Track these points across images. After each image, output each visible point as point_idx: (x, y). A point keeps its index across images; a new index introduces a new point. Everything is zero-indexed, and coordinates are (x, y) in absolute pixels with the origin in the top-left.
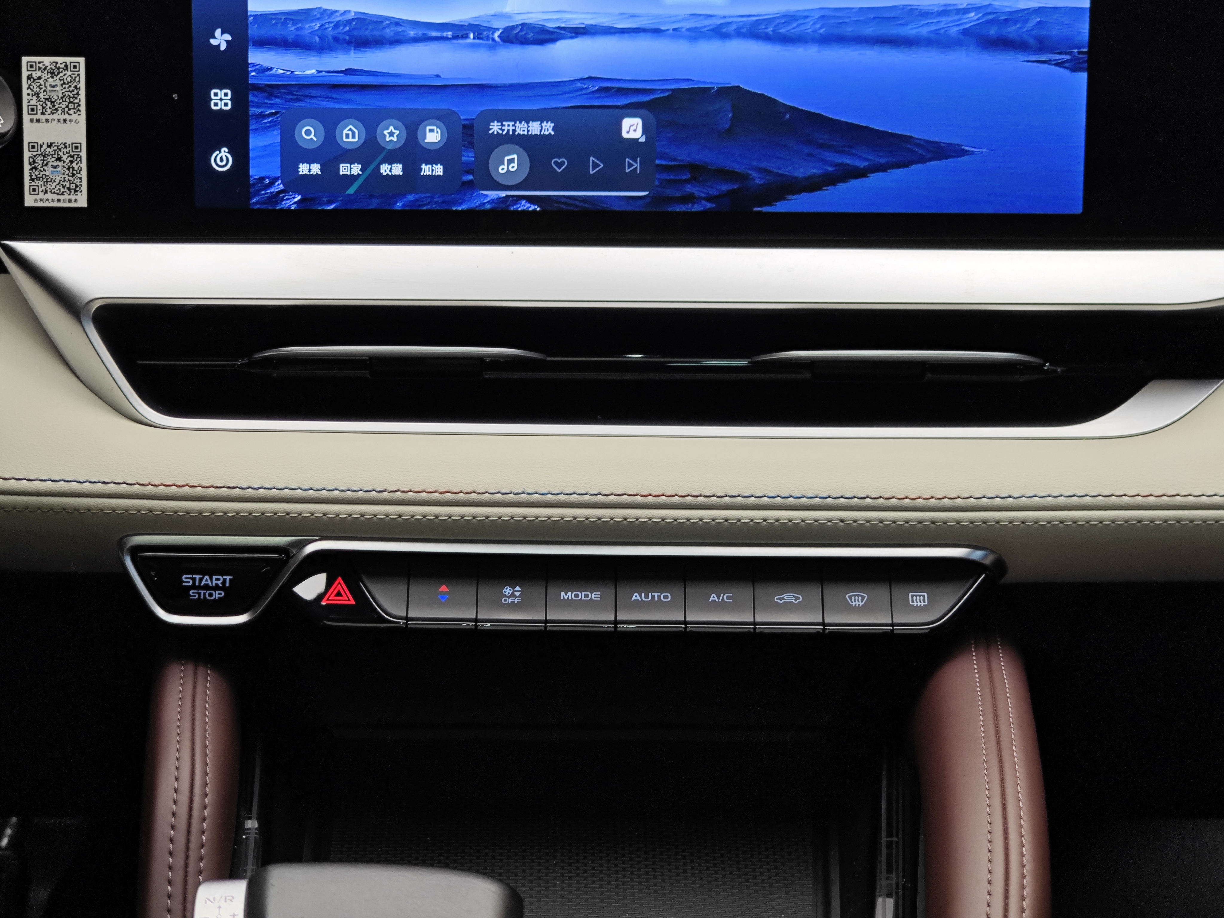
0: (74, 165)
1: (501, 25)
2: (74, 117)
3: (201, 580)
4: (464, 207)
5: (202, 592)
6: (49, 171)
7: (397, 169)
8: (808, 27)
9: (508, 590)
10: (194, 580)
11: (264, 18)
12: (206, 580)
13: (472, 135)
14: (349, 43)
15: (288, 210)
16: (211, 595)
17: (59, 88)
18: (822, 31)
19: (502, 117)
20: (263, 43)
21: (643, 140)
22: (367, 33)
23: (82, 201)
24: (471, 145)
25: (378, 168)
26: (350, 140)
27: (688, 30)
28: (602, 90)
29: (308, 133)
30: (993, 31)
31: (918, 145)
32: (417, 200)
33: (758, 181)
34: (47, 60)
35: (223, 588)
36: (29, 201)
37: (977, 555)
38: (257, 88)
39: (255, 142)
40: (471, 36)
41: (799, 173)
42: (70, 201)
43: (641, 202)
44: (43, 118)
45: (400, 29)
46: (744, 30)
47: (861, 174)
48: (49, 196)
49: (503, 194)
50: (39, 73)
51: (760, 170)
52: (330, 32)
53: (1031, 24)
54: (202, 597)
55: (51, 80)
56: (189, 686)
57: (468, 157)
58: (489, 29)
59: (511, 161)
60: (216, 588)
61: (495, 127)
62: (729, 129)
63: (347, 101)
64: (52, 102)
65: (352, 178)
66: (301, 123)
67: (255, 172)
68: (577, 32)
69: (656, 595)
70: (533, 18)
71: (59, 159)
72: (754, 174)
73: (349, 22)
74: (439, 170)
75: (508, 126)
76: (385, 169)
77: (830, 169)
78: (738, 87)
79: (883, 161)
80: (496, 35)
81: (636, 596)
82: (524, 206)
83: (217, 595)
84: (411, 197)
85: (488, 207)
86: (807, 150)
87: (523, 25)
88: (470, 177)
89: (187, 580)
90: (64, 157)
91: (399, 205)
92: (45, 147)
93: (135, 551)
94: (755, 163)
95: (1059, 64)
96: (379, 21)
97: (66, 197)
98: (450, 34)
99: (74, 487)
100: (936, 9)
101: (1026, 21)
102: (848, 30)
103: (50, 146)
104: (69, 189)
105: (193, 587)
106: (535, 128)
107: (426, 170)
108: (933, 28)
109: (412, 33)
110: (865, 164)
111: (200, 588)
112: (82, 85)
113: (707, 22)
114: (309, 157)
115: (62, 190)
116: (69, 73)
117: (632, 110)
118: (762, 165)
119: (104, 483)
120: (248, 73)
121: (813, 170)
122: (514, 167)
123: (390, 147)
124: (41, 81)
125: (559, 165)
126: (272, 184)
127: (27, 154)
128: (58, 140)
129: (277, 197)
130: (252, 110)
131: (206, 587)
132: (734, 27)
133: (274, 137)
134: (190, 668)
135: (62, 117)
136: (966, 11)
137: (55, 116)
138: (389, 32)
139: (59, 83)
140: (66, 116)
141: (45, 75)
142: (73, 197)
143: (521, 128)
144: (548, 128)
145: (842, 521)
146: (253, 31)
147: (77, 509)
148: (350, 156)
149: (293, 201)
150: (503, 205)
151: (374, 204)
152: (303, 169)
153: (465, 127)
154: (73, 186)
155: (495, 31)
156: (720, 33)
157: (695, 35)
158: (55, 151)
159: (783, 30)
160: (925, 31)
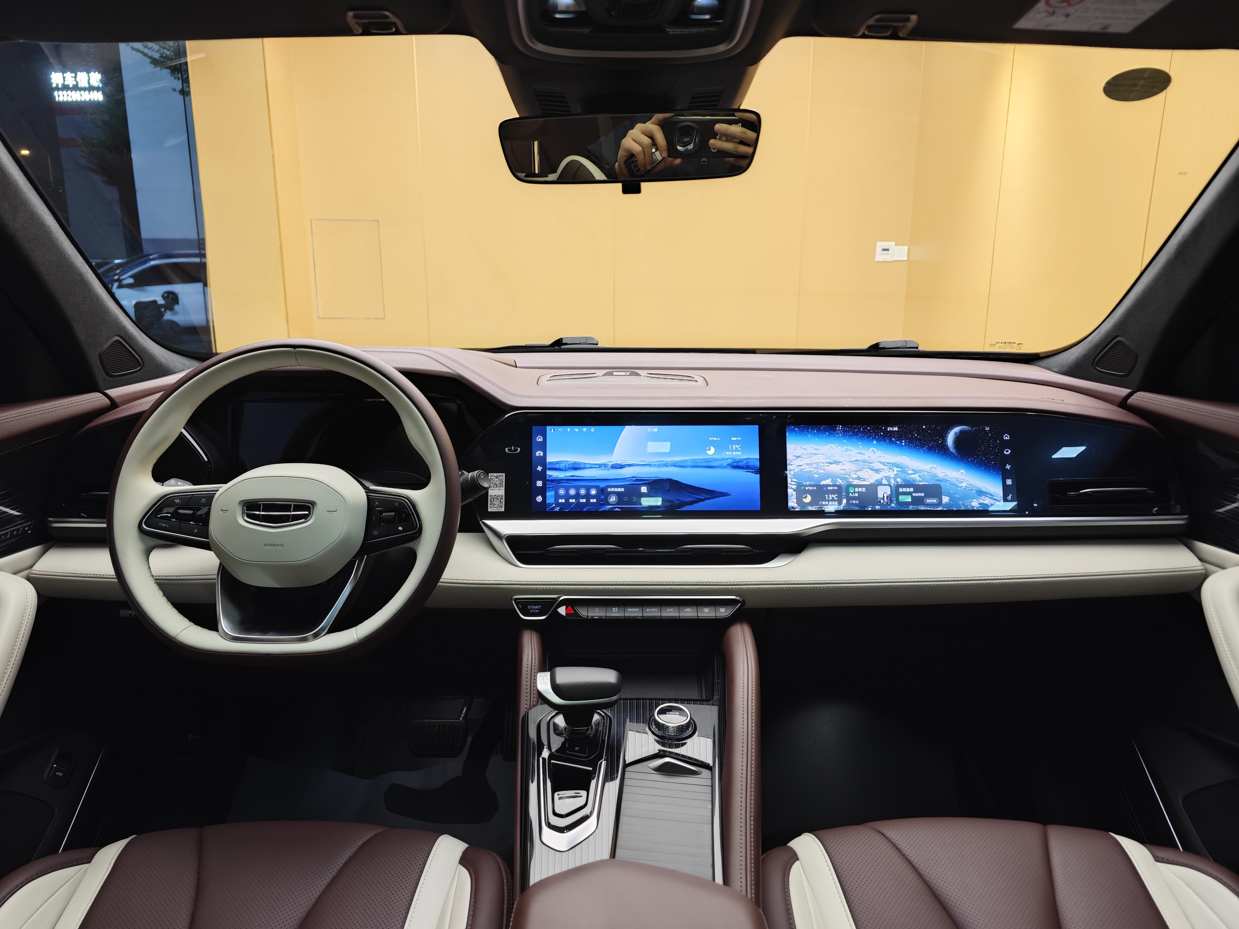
0: (501, 500)
1: (611, 464)
2: (502, 488)
3: (533, 607)
4: (601, 510)
5: (533, 610)
6: (495, 502)
7: (584, 501)
8: (688, 464)
9: (614, 609)
10: (531, 607)
11: (551, 463)
12: (534, 607)
13: (603, 492)
14: (572, 469)
15: (556, 511)
16: (535, 611)
17: (498, 481)
18: (691, 465)
19: (611, 487)
20: (550, 469)
21: (647, 492)
22: (577, 466)
23: (503, 510)
24: (603, 494)
25: (579, 500)
26: (572, 493)
27: (658, 464)
29: (562, 492)
30: (735, 464)
31: (717, 493)
32: (589, 508)
33: (676, 503)
34: (495, 474)
35: (539, 609)
36: (489, 510)
37: (738, 598)
38: (548, 480)
39: (548, 494)
40: (603, 467)
41: (687, 500)
43: (646, 508)
44: (494, 489)
45: (585, 465)
46: (672, 465)
47: (703, 500)
48: (495, 509)
49: (611, 506)
50: (493, 478)
51: (677, 500)
52: (567, 466)
53: (744, 462)
54: (533, 612)
55: (496, 479)
56: (530, 635)
57: (602, 497)
58: (607, 465)
59: (613, 498)
60: (537, 609)
61: (609, 490)
62: (668, 490)
63: (572, 483)
64: (496, 485)
65: (573, 503)
66: (561, 489)
67: (548, 501)
68: (630, 465)
69: (653, 609)
70: (619, 462)
71: (497, 499)
72: (675, 501)
73: (572, 464)
74: (595, 501)
75: (613, 489)
76: (581, 501)
77: (695, 499)
79: (708, 497)
80: (609, 467)
81: (648, 610)
82: (617, 509)
83: (537, 611)
84: (588, 508)
85: (607, 510)
86: (689, 494)
87: (616, 464)
88: (603, 502)
89: (529, 607)
90: (499, 499)
91: (585, 510)
93: (515, 599)
94: (675, 498)
95: (752, 472)
96: (579, 463)
97: (499, 509)
98: (598, 466)
99: (500, 582)
100: (720, 459)
101: (743, 462)
102: (698, 464)
103: (495, 496)
105: (531, 609)
106: (619, 490)
107: (592, 501)
109: (588, 466)
110: (704, 498)
111: (532, 609)
112: (504, 480)
113: (662, 463)
114: (562, 497)
115: (498, 507)
116: (501, 477)
117: (644, 484)
118: (678, 498)
119: (508, 581)
120: (546, 477)
121: (690, 499)
122: (614, 499)
123: (582, 495)
124: (494, 480)
125: (626, 499)
126: (552, 505)
127: (489, 498)
128: (497, 494)
129: (554, 508)
130: (547, 486)
131: (534, 609)
132: (669, 464)
133: (553, 493)
134: (530, 631)
135: (499, 488)
136: (728, 459)
137: (497, 488)
138: (582, 466)
139: (498, 480)
140: (500, 488)
141: (494, 478)
142: (501, 509)
143: (616, 490)
144: (623, 490)
145: (701, 588)
146: (548, 466)
147: (501, 588)
148: (572, 497)
149: (557, 509)
150: (611, 510)
151: (578, 509)
152: (560, 501)
153: (601, 489)
154: (501, 506)
155: (609, 465)
156: (666, 465)
157: (659, 466)
158: (496, 497)
159: (682, 464)
160: (718, 464)
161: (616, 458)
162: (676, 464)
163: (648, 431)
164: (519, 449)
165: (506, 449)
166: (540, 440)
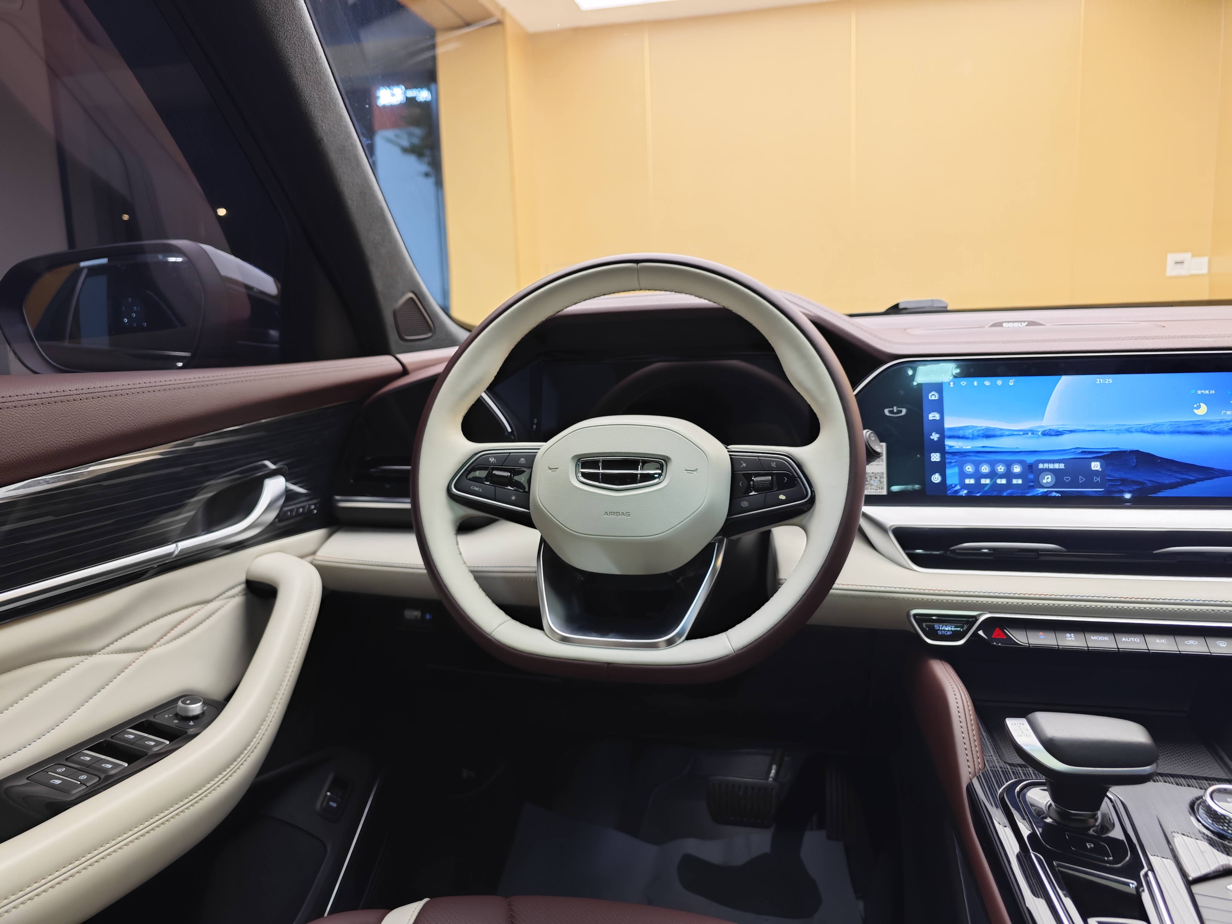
0: (882, 480)
1: (1041, 430)
2: (881, 464)
3: (941, 627)
4: (1029, 495)
5: (943, 632)
6: (873, 482)
7: (1004, 481)
8: (1165, 428)
9: (1068, 635)
10: (939, 627)
11: (951, 429)
12: (944, 628)
13: (1032, 469)
14: (983, 437)
15: (962, 496)
16: (946, 633)
18: (1170, 430)
19: (1044, 462)
20: (951, 437)
21: (1101, 470)
22: (989, 433)
23: (884, 492)
24: (1032, 472)
25: (991, 481)
26: (985, 471)
27: (1116, 430)
28: (1082, 452)
29: (969, 468)
31: (1216, 471)
32: (1012, 492)
33: (1149, 485)
35: (952, 631)
36: (866, 492)
38: (949, 453)
39: (949, 472)
40: (1030, 434)
41: (1167, 482)
42: (880, 492)
43: (1101, 493)
45: (1002, 432)
46: (1139, 430)
47: (1193, 482)
48: (872, 491)
49: (1046, 490)
51: (1150, 481)
52: (976, 433)
54: (943, 634)
57: (1031, 476)
58: (1037, 431)
59: (1048, 478)
60: (949, 630)
61: (1041, 466)
62: (1136, 466)
63: (983, 457)
65: (986, 485)
66: (970, 464)
67: (949, 482)
68: (1071, 431)
69: (1133, 638)
70: (1054, 427)
72: (1148, 482)
73: (983, 430)
74: (1020, 481)
75: (1046, 466)
76: (999, 481)
77: (1180, 480)
78: (1138, 450)
79: (1201, 477)
80: (1040, 433)
81: (1124, 639)
82: (1054, 494)
83: (949, 633)
84: (1009, 491)
85: (1040, 494)
86: (1169, 473)
87: (1050, 430)
88: (1032, 484)
89: (937, 626)
90: (877, 477)
91: (1005, 494)
92: (870, 474)
93: (915, 615)
94: (1147, 478)
96: (994, 429)
98: (1021, 433)
99: (892, 589)
100: (1218, 421)
102: (1182, 429)
103: (873, 473)
104: (879, 488)
105: (939, 630)
106: (1057, 466)
107: (1015, 481)
108: (1217, 428)
109: (1007, 433)
110: (1194, 478)
111: (941, 630)
112: (884, 453)
113: (1123, 427)
114: (970, 476)
115: (877, 488)
117: (1095, 459)
118: (1149, 479)
119: (904, 588)
120: (945, 448)
121: (1173, 480)
122: (1049, 480)
123: (1000, 473)
125: (1068, 479)
126: (956, 486)
128: (876, 471)
129: (957, 491)
130: (947, 461)
131: (944, 630)
132: (1134, 429)
133: (956, 470)
134: (941, 661)
137: (874, 463)
138: (998, 433)
140: (878, 463)
142: (880, 491)
143: (1051, 466)
144: (1062, 466)
145: (1212, 611)
146: (947, 433)
147: (898, 598)
148: (985, 476)
149: (964, 492)
150: (1045, 494)
151: (995, 494)
152: (967, 481)
153: (1029, 466)
154: (881, 487)
155: (1039, 431)
156: (1129, 431)
157: (1119, 432)
158: (875, 475)
159: (1155, 430)
160: (1214, 429)
161: (1049, 421)
162: (1145, 429)
163: (1098, 382)
164: (904, 411)
165: (886, 412)
166: (933, 398)
